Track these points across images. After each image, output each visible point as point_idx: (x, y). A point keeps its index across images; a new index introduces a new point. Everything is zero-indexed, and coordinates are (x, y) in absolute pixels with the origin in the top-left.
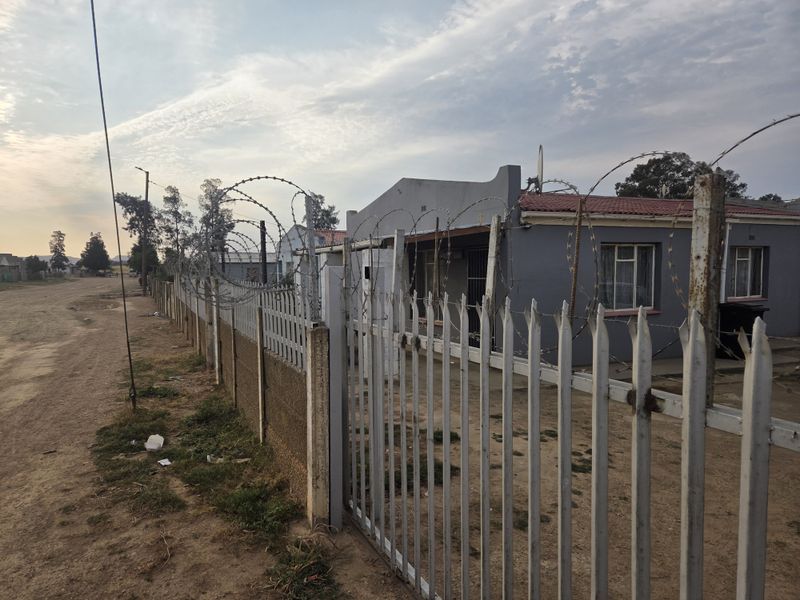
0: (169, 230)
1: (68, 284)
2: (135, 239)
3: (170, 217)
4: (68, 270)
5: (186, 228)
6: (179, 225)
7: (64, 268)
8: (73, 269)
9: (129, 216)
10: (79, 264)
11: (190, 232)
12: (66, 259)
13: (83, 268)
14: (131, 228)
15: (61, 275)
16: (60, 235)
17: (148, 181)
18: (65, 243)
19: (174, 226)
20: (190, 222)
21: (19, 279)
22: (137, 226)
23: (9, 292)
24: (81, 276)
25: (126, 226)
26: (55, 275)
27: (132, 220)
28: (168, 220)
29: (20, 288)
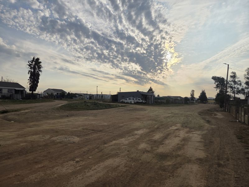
0: (231, 87)
1: (195, 105)
2: (218, 91)
3: (232, 83)
4: (195, 101)
5: (239, 86)
6: (236, 86)
7: (194, 100)
8: (196, 101)
9: (216, 83)
10: (198, 99)
11: (240, 88)
12: (195, 98)
13: (199, 101)
14: (217, 87)
15: (193, 103)
16: (193, 91)
17: (228, 68)
18: (194, 93)
19: (234, 86)
20: (240, 84)
21: (182, 103)
22: (219, 86)
23: (180, 107)
24: (199, 103)
25: (215, 87)
26: (192, 103)
27: (217, 84)
28: (231, 84)
29: (183, 106)
